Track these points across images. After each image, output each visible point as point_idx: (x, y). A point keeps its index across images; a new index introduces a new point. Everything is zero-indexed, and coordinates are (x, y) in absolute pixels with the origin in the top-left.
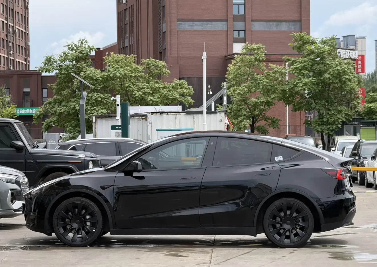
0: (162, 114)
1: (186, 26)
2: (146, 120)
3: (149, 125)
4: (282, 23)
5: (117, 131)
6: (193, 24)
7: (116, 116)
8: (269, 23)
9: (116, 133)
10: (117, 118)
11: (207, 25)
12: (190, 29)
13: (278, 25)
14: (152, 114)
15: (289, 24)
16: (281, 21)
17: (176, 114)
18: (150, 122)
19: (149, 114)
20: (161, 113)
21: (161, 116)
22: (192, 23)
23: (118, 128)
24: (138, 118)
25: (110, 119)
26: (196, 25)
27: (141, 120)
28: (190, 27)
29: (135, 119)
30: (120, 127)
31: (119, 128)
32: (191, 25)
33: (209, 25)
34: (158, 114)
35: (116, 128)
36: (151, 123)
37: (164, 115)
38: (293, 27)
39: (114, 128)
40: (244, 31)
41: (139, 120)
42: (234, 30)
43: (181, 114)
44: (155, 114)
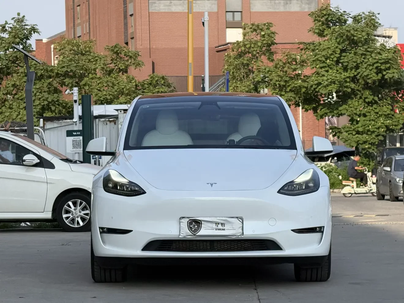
1: (161, 6)
2: (115, 124)
3: (120, 128)
4: (292, 1)
5: (75, 138)
6: (171, 3)
7: (72, 118)
8: (274, 2)
9: (73, 141)
10: (74, 120)
12: (167, 11)
13: (287, 3)
14: (124, 113)
15: (302, 2)
19: (121, 112)
22: (169, 1)
23: (75, 133)
24: (104, 121)
25: (64, 122)
26: (175, 5)
27: (108, 123)
28: (166, 8)
30: (79, 132)
32: (168, 4)
35: (74, 133)
38: (307, 6)
39: (70, 133)
40: (240, 13)
41: (105, 124)
42: (226, 12)
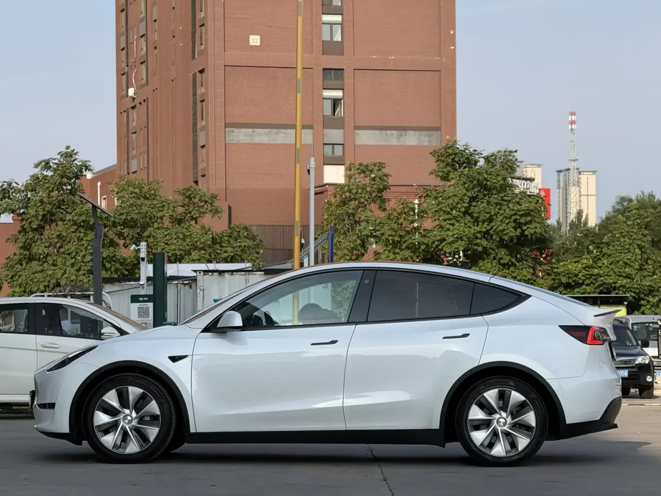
0: (222, 274)
1: (240, 136)
2: (191, 288)
3: (199, 293)
4: (408, 132)
5: (141, 305)
6: (253, 132)
7: (139, 280)
8: (386, 133)
9: (139, 308)
10: (141, 283)
11: (277, 134)
12: (248, 142)
13: (402, 135)
14: (205, 274)
15: (420, 134)
16: (405, 129)
17: (247, 273)
18: (202, 288)
19: (200, 273)
20: (221, 272)
21: (221, 278)
22: (251, 130)
23: (142, 299)
24: (177, 284)
25: (127, 284)
26: (259, 134)
27: (182, 286)
28: (248, 138)
29: (172, 284)
30: (146, 297)
31: (145, 299)
32: (251, 133)
33: (281, 135)
34: (215, 274)
35: (140, 299)
36: (203, 290)
37: (227, 275)
38: (427, 139)
39: (135, 299)
40: (341, 146)
41: (179, 287)
42: (325, 144)
43: (255, 274)
44: (210, 274)
